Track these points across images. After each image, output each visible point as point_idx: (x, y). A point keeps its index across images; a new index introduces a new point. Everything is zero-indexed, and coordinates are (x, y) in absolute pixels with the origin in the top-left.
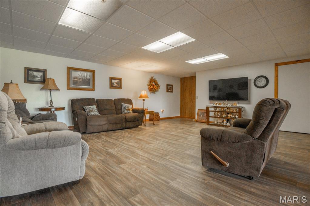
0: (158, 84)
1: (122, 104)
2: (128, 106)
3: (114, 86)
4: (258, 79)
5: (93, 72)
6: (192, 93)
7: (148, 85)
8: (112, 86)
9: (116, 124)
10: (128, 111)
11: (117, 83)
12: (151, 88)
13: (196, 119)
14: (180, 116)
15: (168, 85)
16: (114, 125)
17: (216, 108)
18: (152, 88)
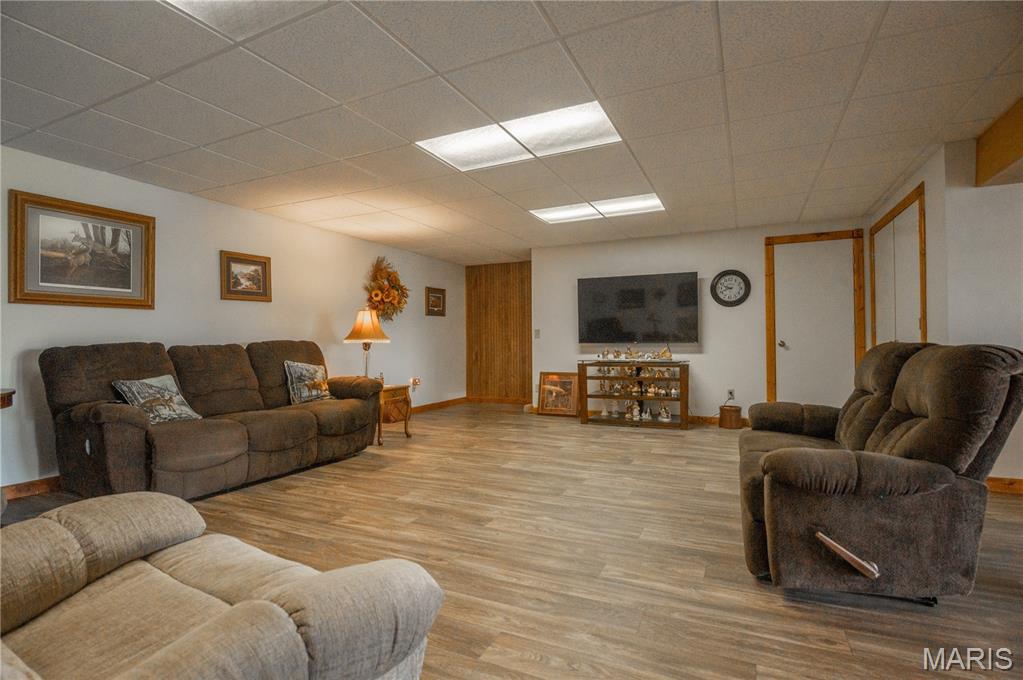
0: (402, 283)
1: (287, 363)
2: (312, 371)
3: (239, 288)
4: (722, 281)
5: (146, 224)
6: (506, 317)
7: (366, 289)
8: (230, 289)
9: (282, 449)
10: (314, 393)
11: (250, 278)
12: (379, 298)
13: (535, 404)
14: (465, 395)
15: (429, 290)
16: (274, 458)
17: (606, 368)
18: (382, 299)
